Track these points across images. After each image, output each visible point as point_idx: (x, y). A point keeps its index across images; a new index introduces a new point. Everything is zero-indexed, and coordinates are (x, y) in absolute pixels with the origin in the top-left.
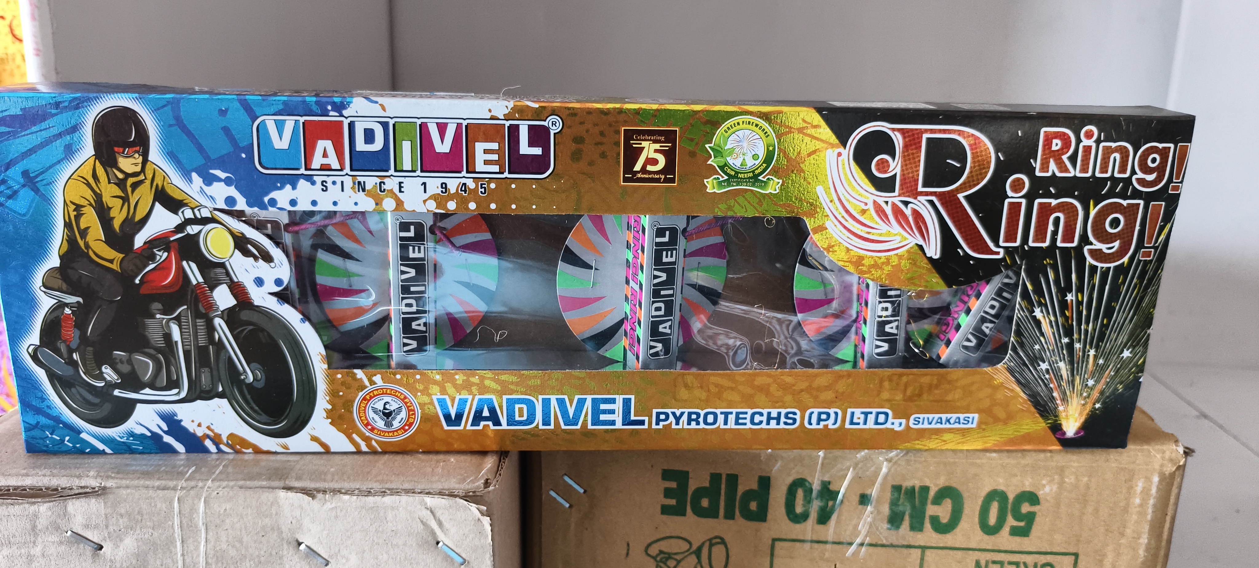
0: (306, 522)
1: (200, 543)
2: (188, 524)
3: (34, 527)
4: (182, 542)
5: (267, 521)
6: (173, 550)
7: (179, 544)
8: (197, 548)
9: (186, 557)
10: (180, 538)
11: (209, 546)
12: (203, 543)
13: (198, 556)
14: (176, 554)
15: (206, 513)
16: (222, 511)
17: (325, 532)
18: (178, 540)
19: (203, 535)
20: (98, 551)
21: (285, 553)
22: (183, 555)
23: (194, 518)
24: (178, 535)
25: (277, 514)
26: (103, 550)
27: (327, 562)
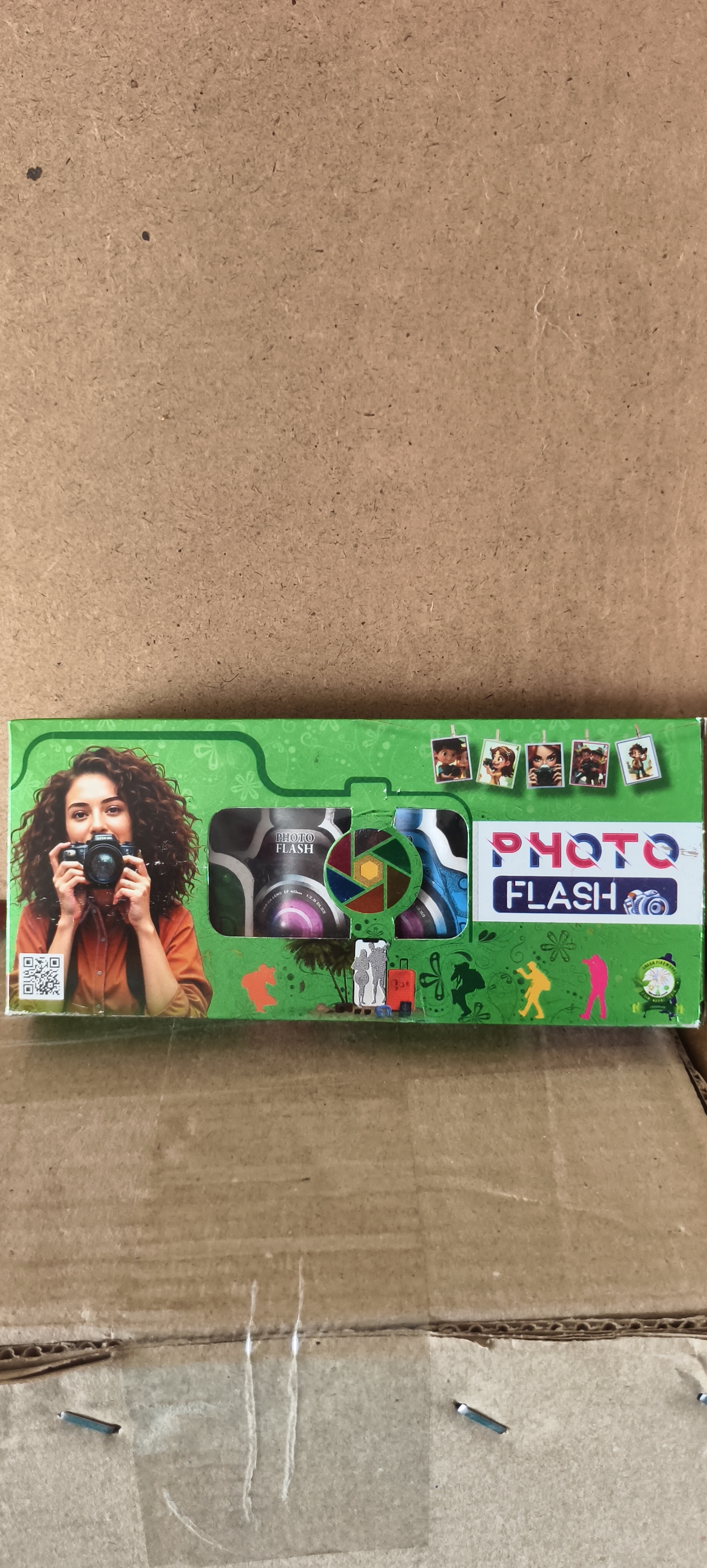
0: (475, 1379)
1: (287, 1414)
2: (268, 1391)
4: (258, 1414)
5: (407, 1381)
6: (241, 1425)
7: (251, 1418)
8: (283, 1421)
9: (263, 1434)
10: (254, 1409)
11: (302, 1419)
12: (293, 1414)
13: (285, 1431)
14: (246, 1431)
15: (299, 1374)
16: (328, 1370)
17: (508, 1392)
18: (249, 1413)
19: (294, 1404)
20: (114, 1435)
21: (433, 1420)
22: (258, 1431)
23: (279, 1383)
24: (251, 1407)
25: (424, 1370)
26: (120, 1431)
27: (503, 1428)
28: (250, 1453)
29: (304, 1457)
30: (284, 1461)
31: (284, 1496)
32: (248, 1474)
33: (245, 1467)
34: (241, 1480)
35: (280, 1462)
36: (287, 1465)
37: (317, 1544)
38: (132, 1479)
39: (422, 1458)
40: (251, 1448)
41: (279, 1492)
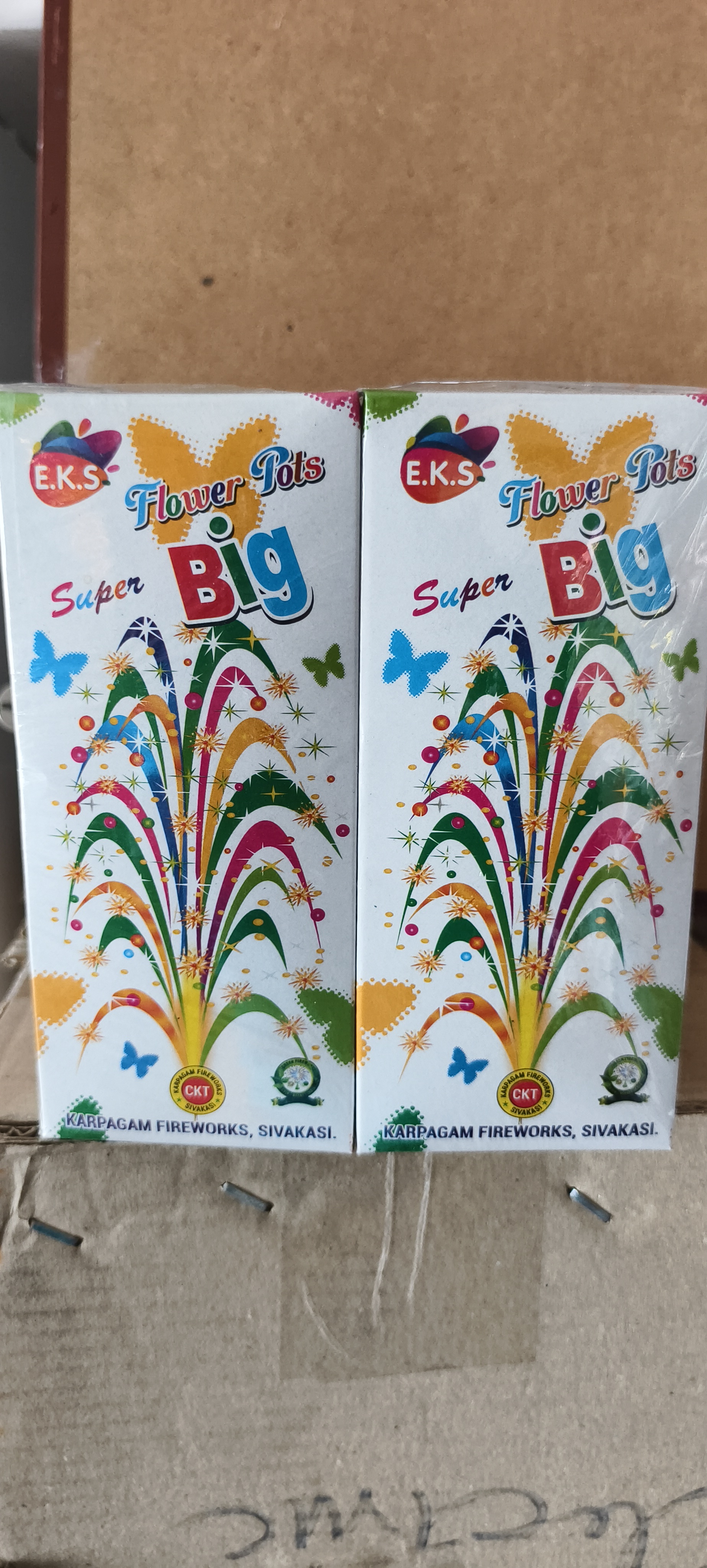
1: (421, 1195)
3: (176, 1181)
4: (396, 1193)
5: (527, 1158)
6: (379, 1206)
7: (389, 1197)
8: (417, 1203)
9: (397, 1218)
10: (393, 1185)
11: (433, 1201)
12: (426, 1194)
13: (417, 1214)
14: (384, 1212)
17: (613, 1171)
18: (387, 1191)
19: (428, 1183)
20: (267, 1213)
21: (548, 1203)
22: (394, 1214)
24: (389, 1184)
26: (273, 1210)
27: (608, 1217)
28: (384, 1239)
29: (431, 1246)
30: (413, 1250)
31: (410, 1295)
32: (381, 1267)
33: (379, 1256)
34: (374, 1272)
35: (410, 1251)
36: (416, 1255)
37: (435, 1359)
38: (277, 1266)
39: (536, 1250)
40: (386, 1234)
41: (406, 1288)
